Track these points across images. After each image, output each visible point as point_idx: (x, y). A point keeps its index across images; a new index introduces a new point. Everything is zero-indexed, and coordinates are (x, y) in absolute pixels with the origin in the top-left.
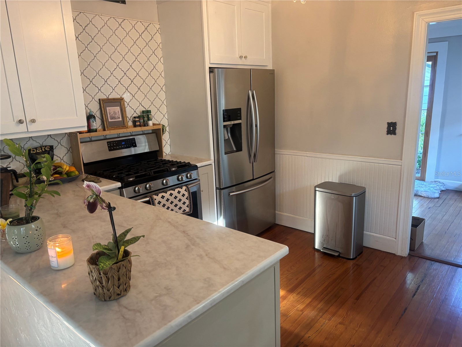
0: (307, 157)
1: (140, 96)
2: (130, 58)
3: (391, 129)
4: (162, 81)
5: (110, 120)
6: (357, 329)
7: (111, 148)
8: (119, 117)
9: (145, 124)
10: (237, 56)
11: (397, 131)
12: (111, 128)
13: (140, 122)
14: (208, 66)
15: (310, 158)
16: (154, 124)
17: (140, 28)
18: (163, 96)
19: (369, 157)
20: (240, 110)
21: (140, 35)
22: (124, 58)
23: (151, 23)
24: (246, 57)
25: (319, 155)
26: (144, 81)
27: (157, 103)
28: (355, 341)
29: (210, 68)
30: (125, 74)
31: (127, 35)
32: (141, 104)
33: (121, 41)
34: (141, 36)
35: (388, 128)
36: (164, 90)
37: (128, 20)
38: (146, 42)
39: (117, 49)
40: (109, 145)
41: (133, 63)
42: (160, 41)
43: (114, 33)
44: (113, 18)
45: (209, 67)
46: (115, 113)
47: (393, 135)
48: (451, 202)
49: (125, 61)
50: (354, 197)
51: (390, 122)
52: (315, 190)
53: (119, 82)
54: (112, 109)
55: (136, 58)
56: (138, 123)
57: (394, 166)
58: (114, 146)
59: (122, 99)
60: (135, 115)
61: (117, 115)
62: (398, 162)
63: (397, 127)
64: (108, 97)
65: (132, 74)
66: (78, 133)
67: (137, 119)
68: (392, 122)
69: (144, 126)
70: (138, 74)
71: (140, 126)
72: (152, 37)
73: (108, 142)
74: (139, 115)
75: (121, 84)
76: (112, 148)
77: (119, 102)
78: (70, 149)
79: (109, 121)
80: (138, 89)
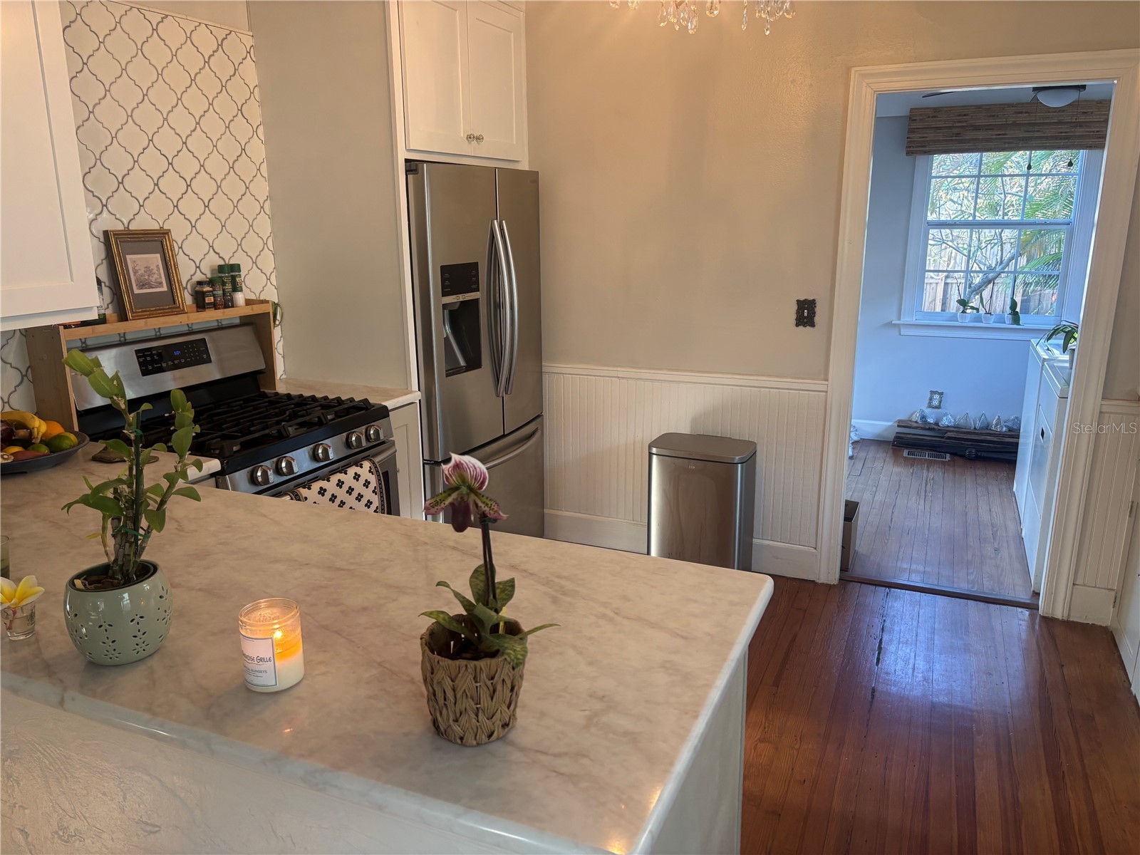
0: (616, 379)
1: (208, 226)
2: (182, 122)
3: (806, 314)
4: (262, 188)
5: (137, 291)
6: (797, 746)
7: (147, 368)
8: (161, 283)
9: (228, 303)
10: (462, 135)
11: (817, 319)
12: (141, 312)
13: (214, 296)
14: (402, 155)
15: (625, 381)
16: (249, 302)
17: (206, 41)
18: (264, 226)
19: (759, 375)
20: (475, 266)
21: (207, 60)
22: (165, 119)
23: (231, 31)
24: (479, 139)
25: (645, 374)
26: (219, 187)
27: (253, 245)
28: (804, 771)
29: (407, 161)
30: (170, 166)
31: (172, 58)
32: (212, 247)
33: (158, 74)
34: (208, 63)
35: (798, 312)
36: (268, 213)
37: (176, 19)
38: (221, 82)
39: (147, 95)
40: (141, 360)
41: (191, 135)
42: (257, 83)
43: (140, 51)
44: (138, 9)
45: (405, 159)
46: (148, 270)
47: (808, 327)
48: (879, 464)
49: (169, 128)
50: (739, 465)
51: (802, 298)
52: (651, 454)
53: (156, 185)
54: (139, 258)
55: (198, 123)
56: (210, 300)
57: (810, 393)
58: (153, 361)
59: (167, 233)
60: (199, 277)
61: (156, 276)
62: (820, 385)
63: (817, 310)
64: (126, 226)
65: (187, 166)
66: (61, 328)
67: (207, 289)
68: (806, 300)
69: (226, 307)
70: (203, 166)
71: (215, 306)
72: (235, 70)
73: (137, 352)
74: (209, 276)
75: (160, 191)
76: (150, 368)
77: (157, 240)
78: (27, 371)
79: (135, 293)
80: (205, 206)
